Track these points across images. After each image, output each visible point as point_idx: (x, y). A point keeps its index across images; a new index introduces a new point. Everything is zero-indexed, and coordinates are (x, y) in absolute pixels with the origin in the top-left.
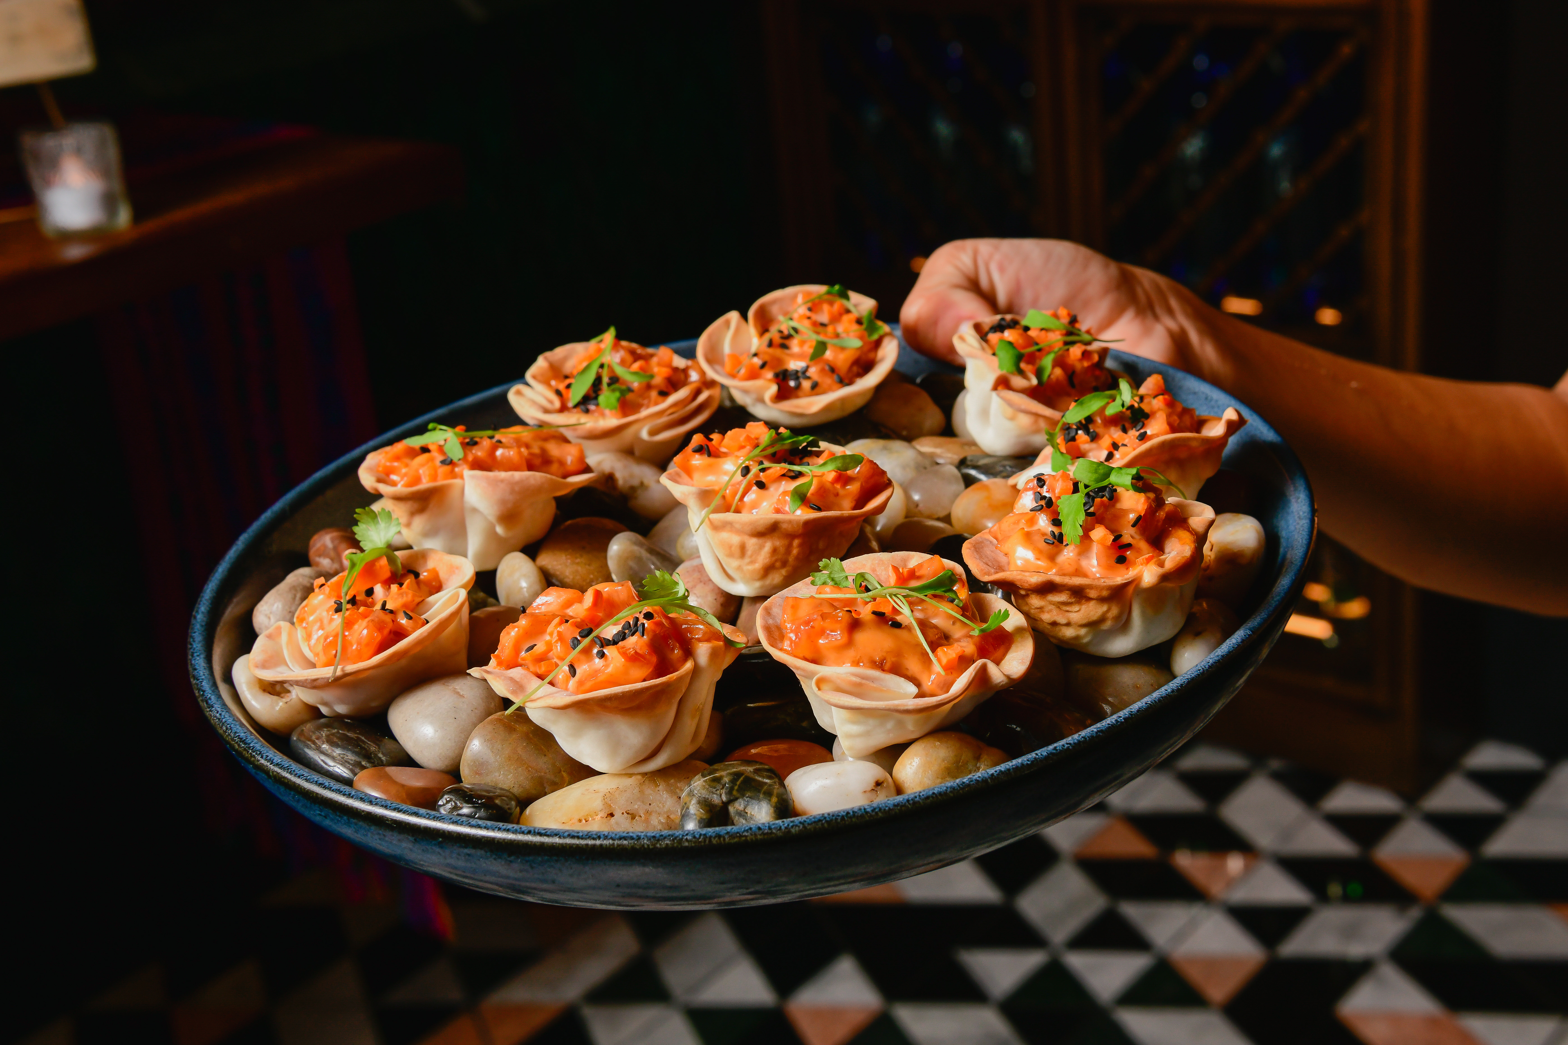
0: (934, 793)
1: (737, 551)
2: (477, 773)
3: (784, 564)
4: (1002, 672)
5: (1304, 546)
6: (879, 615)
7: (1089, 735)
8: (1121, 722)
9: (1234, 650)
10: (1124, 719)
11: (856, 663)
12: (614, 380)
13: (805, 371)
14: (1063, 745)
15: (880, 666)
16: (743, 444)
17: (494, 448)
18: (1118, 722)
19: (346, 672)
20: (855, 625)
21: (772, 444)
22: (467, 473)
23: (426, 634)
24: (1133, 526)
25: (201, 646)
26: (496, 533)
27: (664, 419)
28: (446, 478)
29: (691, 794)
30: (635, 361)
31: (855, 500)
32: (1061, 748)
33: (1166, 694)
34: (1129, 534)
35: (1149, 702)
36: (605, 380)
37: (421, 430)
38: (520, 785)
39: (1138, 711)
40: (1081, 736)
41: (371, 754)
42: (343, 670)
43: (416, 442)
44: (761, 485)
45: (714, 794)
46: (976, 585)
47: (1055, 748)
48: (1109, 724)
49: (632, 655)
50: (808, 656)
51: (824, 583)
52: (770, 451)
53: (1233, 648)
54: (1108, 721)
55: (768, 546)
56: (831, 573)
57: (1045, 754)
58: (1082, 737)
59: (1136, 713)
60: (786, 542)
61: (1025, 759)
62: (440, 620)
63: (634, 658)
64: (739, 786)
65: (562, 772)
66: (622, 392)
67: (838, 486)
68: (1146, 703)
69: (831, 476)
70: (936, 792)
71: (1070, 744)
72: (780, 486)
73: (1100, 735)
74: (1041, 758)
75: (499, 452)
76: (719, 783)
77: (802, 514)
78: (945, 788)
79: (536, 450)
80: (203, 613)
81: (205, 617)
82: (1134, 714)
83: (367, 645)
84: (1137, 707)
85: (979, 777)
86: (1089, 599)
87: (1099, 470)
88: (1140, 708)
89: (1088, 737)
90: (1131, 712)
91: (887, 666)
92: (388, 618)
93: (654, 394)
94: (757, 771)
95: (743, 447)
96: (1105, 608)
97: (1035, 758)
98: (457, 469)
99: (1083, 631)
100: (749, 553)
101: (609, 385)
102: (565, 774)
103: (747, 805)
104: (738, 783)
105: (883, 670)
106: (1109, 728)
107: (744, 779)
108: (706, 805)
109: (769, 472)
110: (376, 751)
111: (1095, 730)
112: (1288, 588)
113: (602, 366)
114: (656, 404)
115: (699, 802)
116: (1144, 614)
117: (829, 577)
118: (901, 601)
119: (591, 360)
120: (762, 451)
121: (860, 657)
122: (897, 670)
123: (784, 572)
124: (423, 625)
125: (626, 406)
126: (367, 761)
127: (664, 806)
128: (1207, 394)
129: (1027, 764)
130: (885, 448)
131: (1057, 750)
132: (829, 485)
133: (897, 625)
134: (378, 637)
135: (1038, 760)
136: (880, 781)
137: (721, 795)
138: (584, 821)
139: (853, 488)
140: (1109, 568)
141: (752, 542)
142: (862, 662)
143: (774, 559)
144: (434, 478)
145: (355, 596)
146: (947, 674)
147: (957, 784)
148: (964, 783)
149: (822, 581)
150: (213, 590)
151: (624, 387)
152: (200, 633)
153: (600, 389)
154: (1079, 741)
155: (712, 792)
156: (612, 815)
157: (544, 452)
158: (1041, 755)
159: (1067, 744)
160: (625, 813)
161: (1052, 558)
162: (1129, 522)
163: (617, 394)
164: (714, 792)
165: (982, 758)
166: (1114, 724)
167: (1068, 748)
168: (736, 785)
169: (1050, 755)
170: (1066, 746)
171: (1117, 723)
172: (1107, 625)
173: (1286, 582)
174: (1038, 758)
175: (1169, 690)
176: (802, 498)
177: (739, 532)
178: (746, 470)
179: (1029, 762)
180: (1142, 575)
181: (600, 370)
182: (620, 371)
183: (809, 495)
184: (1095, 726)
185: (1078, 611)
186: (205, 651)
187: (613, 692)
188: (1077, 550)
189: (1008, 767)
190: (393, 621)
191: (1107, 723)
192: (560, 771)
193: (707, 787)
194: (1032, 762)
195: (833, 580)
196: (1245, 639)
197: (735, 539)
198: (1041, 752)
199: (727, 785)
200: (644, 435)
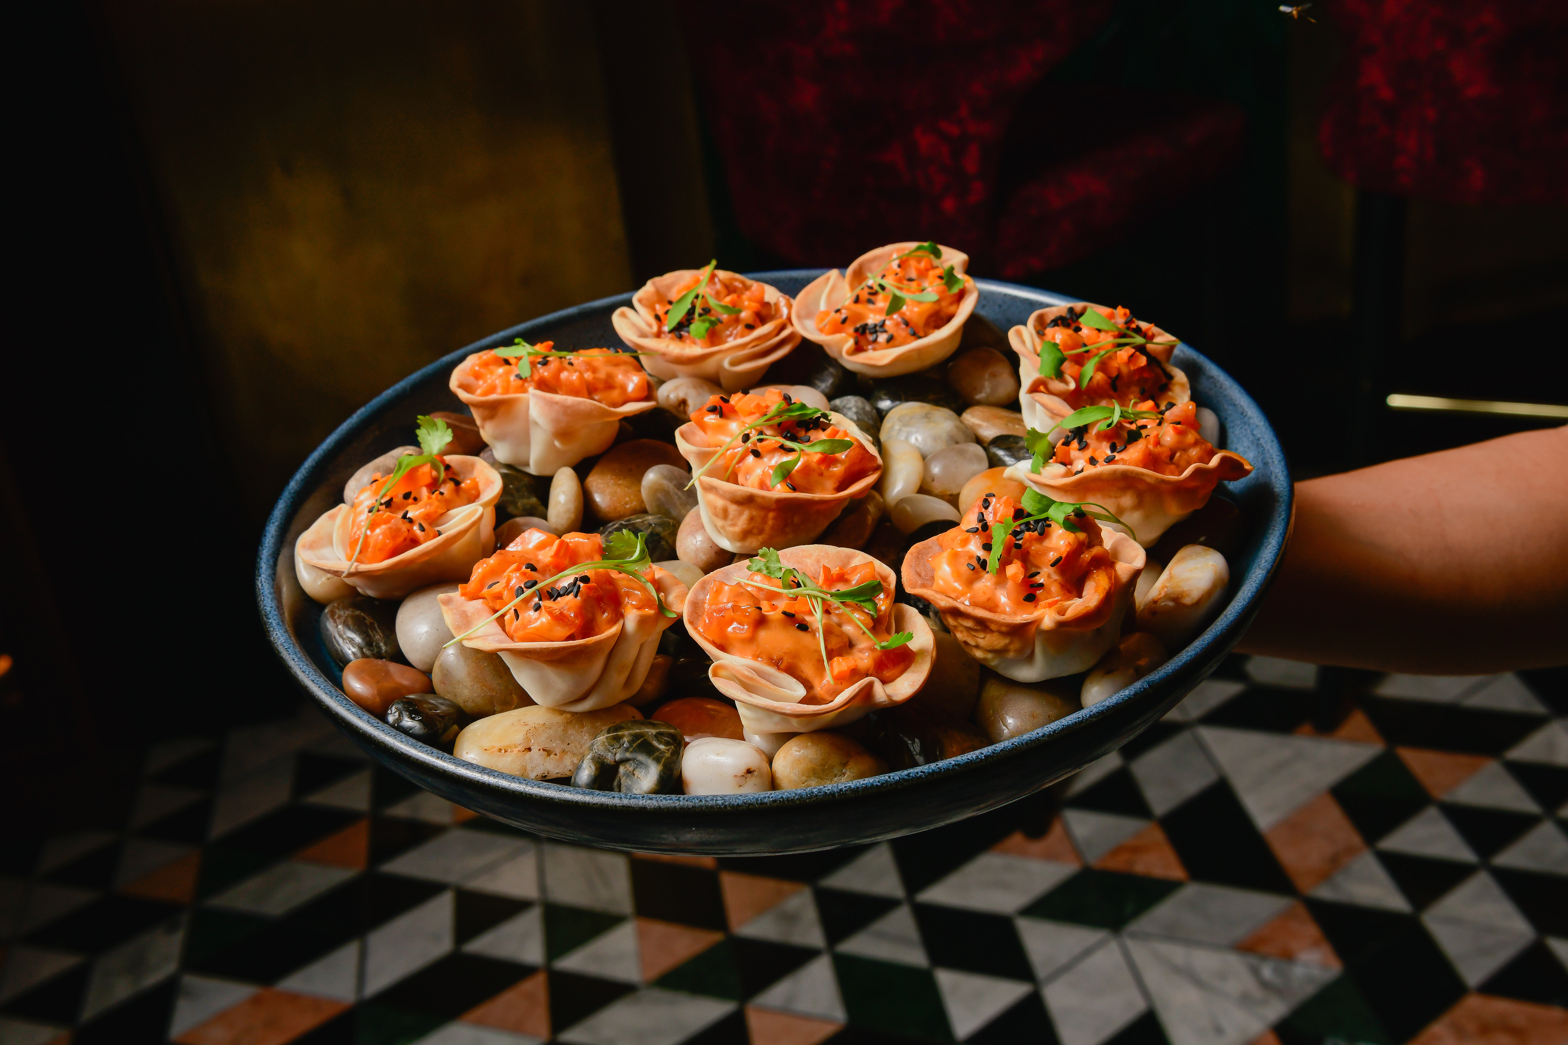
0: (782, 797)
1: (721, 513)
2: (442, 682)
3: (761, 532)
4: (885, 691)
5: (1247, 600)
6: (789, 616)
7: (945, 766)
8: (981, 760)
9: (1122, 702)
10: (984, 756)
11: (756, 657)
12: (707, 311)
13: (883, 324)
14: (917, 773)
15: (776, 663)
16: (753, 411)
17: (561, 369)
18: (978, 758)
19: (359, 570)
20: (761, 622)
21: (780, 413)
22: (532, 390)
23: (431, 548)
24: (1053, 565)
25: (280, 514)
26: (554, 446)
27: (747, 351)
28: (516, 392)
29: (591, 748)
30: (729, 294)
31: (839, 482)
32: (914, 776)
33: (1036, 738)
34: (1047, 575)
35: (1016, 744)
36: (698, 310)
37: (508, 342)
38: (473, 700)
39: (1002, 750)
40: (937, 766)
41: (373, 642)
42: (356, 568)
43: (503, 352)
44: (757, 454)
45: (610, 752)
46: (901, 596)
47: (908, 775)
48: (968, 759)
49: (557, 615)
50: (717, 641)
51: (759, 571)
52: (778, 420)
53: (1123, 700)
54: (969, 756)
55: (746, 515)
56: (768, 561)
57: (897, 778)
58: (938, 768)
59: (999, 753)
60: (762, 513)
61: (877, 780)
62: (447, 536)
63: (560, 618)
64: (634, 749)
65: (513, 695)
66: (712, 323)
67: (823, 467)
68: (1013, 744)
69: (817, 457)
70: (784, 796)
71: (924, 772)
72: (773, 457)
73: (956, 769)
74: (892, 781)
75: (564, 375)
76: (618, 742)
77: (780, 491)
78: (794, 795)
79: (602, 375)
80: (296, 480)
81: (296, 485)
82: (997, 753)
83: (380, 550)
84: (1003, 746)
85: (829, 790)
86: (992, 631)
87: (1043, 501)
88: (1004, 748)
89: (944, 769)
90: (995, 750)
91: (783, 666)
92: (404, 527)
93: (740, 328)
94: (658, 736)
95: (752, 413)
96: (1007, 641)
97: (886, 781)
98: (526, 384)
99: (990, 656)
100: (731, 516)
101: (700, 315)
102: (515, 697)
103: (637, 767)
104: (634, 745)
105: (779, 669)
106: (967, 763)
107: (641, 742)
108: (598, 763)
109: (764, 443)
110: (379, 640)
111: (953, 763)
112: (1208, 643)
113: (697, 297)
114: (742, 336)
115: (593, 759)
116: (1045, 652)
117: (765, 565)
118: (817, 602)
119: (689, 288)
120: (768, 420)
121: (761, 652)
122: (792, 671)
123: (761, 538)
124: (435, 537)
125: (714, 336)
126: (368, 649)
127: (581, 747)
128: (1244, 409)
129: (877, 785)
130: (927, 416)
131: (909, 776)
132: (814, 465)
133: (804, 627)
134: (390, 544)
135: (889, 783)
136: (752, 770)
137: (616, 754)
138: (503, 751)
139: (837, 470)
140: (1018, 604)
141: (733, 508)
142: (761, 658)
143: (751, 526)
144: (507, 390)
145: (391, 500)
146: (836, 684)
147: (806, 793)
148: (812, 792)
149: (758, 567)
150: (314, 459)
151: (713, 319)
152: (285, 501)
153: (693, 319)
154: (933, 771)
155: (609, 750)
156: (529, 749)
157: (610, 376)
158: (893, 778)
159: (921, 772)
160: (541, 750)
161: (970, 582)
162: (1050, 561)
163: (707, 325)
164: (610, 750)
165: (849, 766)
166: (973, 760)
167: (921, 776)
168: (632, 746)
169: (902, 780)
170: (920, 774)
171: (976, 760)
172: (1011, 655)
173: (1209, 636)
174: (890, 781)
175: (1040, 735)
176: (786, 474)
177: (723, 496)
178: (746, 438)
179: (879, 784)
180: (1044, 617)
181: (695, 300)
182: (712, 302)
183: (793, 471)
184: (953, 758)
185: (983, 638)
186: (281, 519)
187: (532, 647)
188: (994, 580)
189: (858, 785)
190: (409, 530)
191: (968, 757)
192: (512, 694)
193: (606, 744)
194: (882, 784)
195: (767, 568)
196: (1139, 692)
197: (720, 503)
198: (894, 776)
199: (625, 746)
200: (726, 364)
